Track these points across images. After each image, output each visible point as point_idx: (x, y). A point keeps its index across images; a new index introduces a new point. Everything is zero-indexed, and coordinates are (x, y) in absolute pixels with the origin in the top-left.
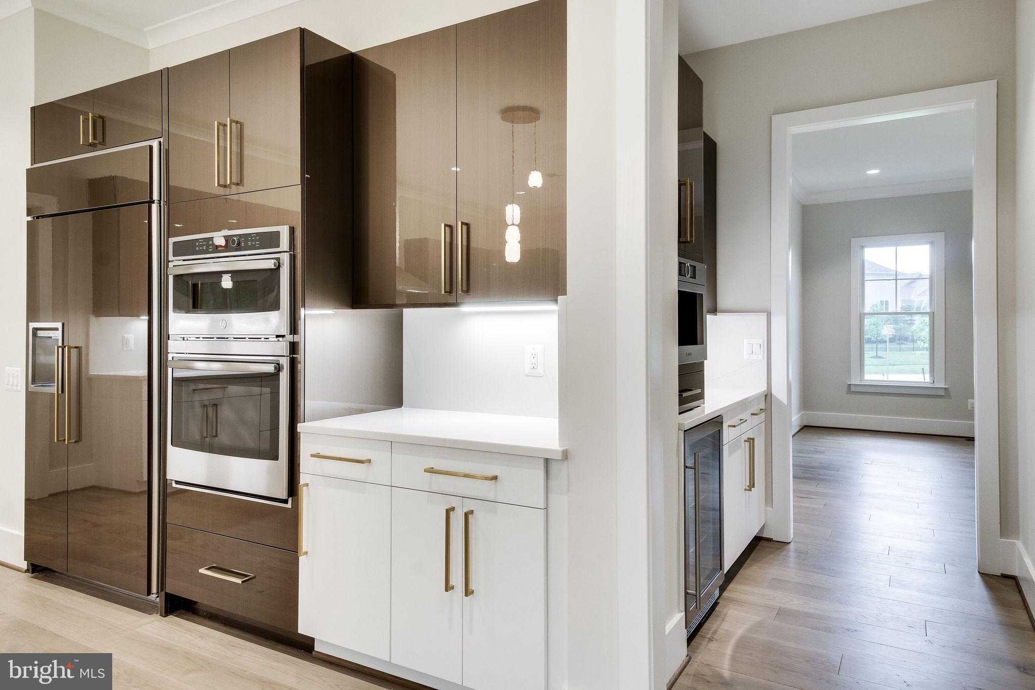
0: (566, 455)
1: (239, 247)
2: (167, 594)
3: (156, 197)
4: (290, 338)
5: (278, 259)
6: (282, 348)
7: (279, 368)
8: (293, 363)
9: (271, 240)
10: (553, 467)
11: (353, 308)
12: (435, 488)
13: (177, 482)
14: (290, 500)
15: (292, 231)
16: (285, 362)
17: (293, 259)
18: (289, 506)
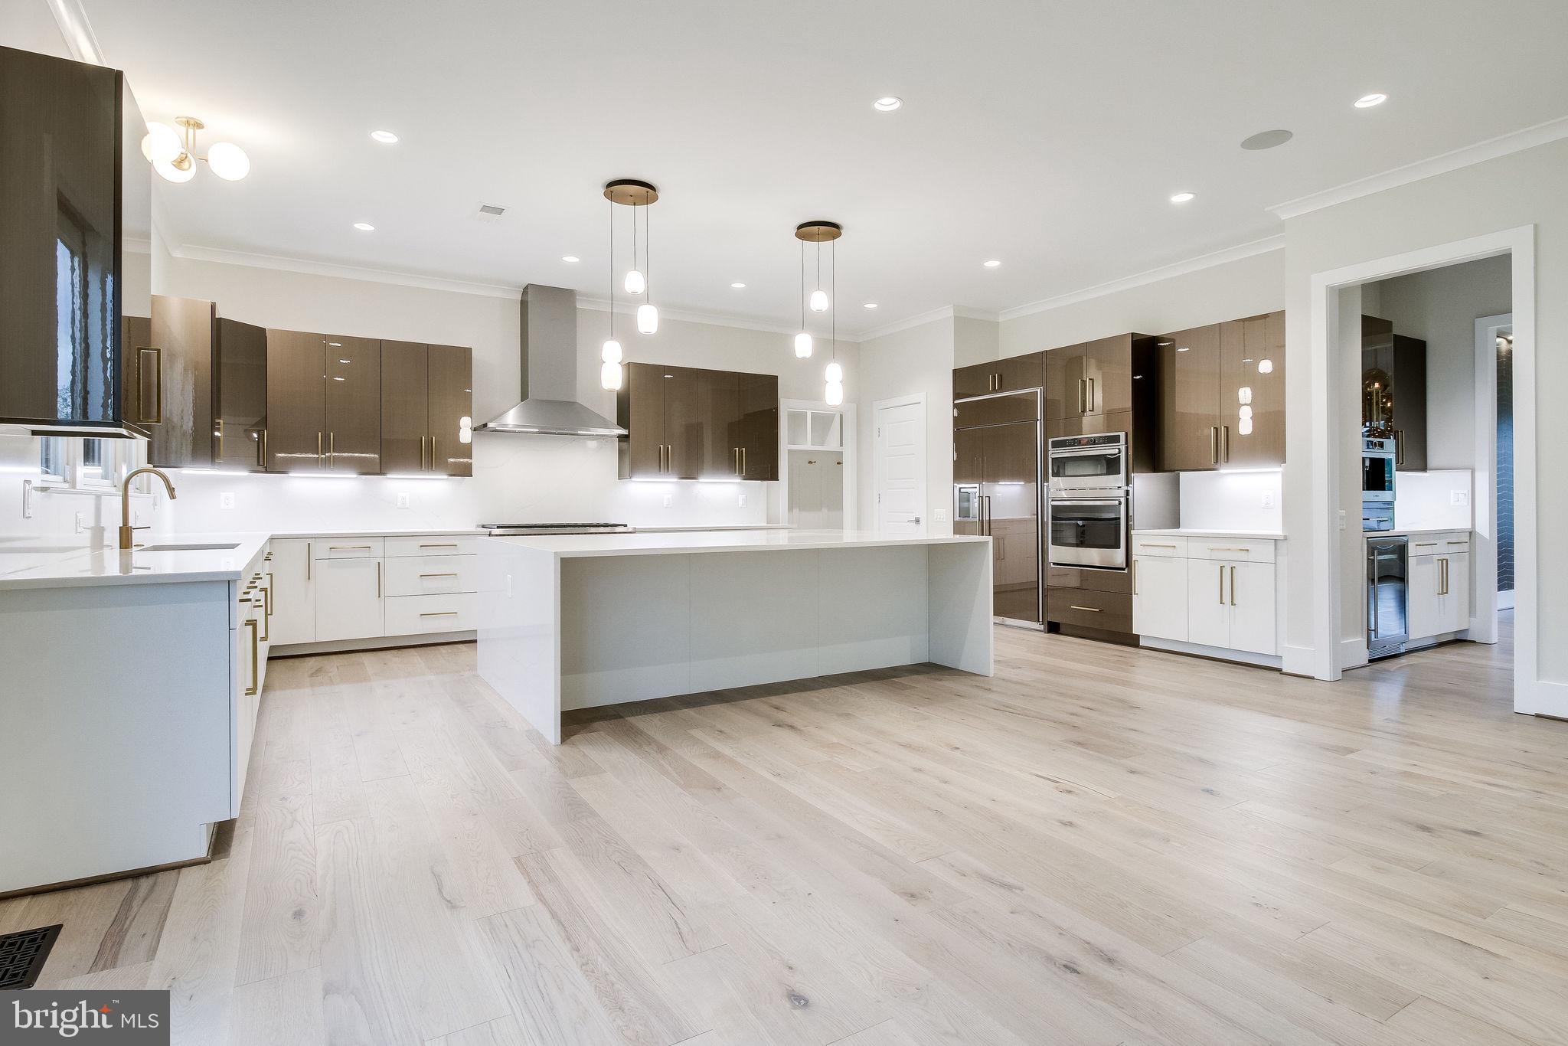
0: (1286, 538)
1: (1094, 443)
2: (1049, 623)
3: (1039, 418)
4: (1126, 488)
5: (1119, 449)
6: (1122, 493)
7: (1120, 504)
8: (1127, 500)
9: (1116, 439)
10: (1279, 543)
11: (1155, 472)
12: (1213, 558)
13: (1054, 564)
14: (1126, 570)
15: (1126, 434)
16: (1123, 500)
17: (1127, 448)
18: (1126, 571)
